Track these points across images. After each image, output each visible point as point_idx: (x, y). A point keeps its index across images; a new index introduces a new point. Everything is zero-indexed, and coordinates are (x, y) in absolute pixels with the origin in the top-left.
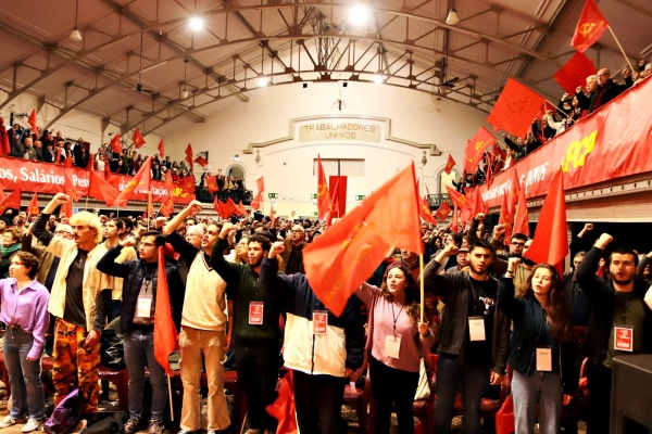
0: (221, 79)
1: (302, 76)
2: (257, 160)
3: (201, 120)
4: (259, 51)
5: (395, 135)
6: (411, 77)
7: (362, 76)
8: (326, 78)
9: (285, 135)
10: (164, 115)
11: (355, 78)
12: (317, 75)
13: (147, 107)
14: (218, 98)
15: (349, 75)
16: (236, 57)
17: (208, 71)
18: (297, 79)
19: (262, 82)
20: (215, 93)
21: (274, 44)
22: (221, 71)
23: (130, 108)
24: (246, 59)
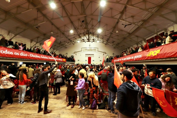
0: (71, 41)
1: (85, 41)
2: (76, 54)
3: (66, 48)
4: (78, 36)
5: (99, 50)
6: (103, 41)
7: (95, 41)
8: (89, 41)
9: (81, 50)
10: (61, 47)
11: (94, 41)
12: (87, 41)
13: (58, 45)
14: (71, 44)
15: (93, 41)
16: (74, 37)
17: (69, 39)
18: (84, 41)
19: (79, 42)
20: (70, 43)
21: (80, 35)
22: (71, 40)
23: (55, 45)
24: (76, 38)
